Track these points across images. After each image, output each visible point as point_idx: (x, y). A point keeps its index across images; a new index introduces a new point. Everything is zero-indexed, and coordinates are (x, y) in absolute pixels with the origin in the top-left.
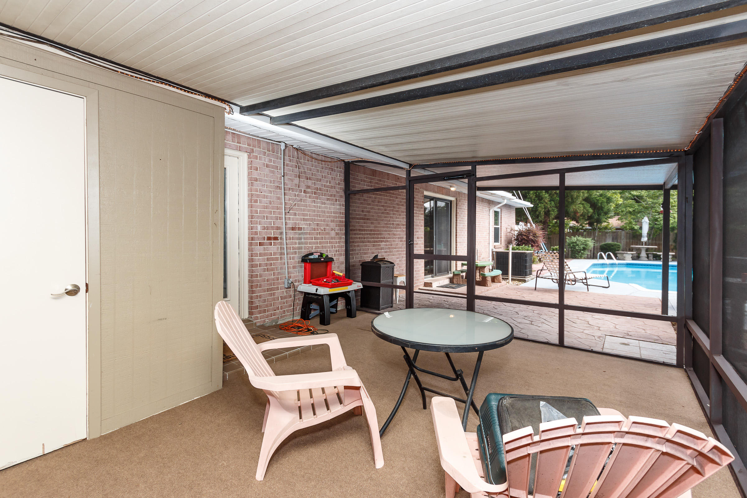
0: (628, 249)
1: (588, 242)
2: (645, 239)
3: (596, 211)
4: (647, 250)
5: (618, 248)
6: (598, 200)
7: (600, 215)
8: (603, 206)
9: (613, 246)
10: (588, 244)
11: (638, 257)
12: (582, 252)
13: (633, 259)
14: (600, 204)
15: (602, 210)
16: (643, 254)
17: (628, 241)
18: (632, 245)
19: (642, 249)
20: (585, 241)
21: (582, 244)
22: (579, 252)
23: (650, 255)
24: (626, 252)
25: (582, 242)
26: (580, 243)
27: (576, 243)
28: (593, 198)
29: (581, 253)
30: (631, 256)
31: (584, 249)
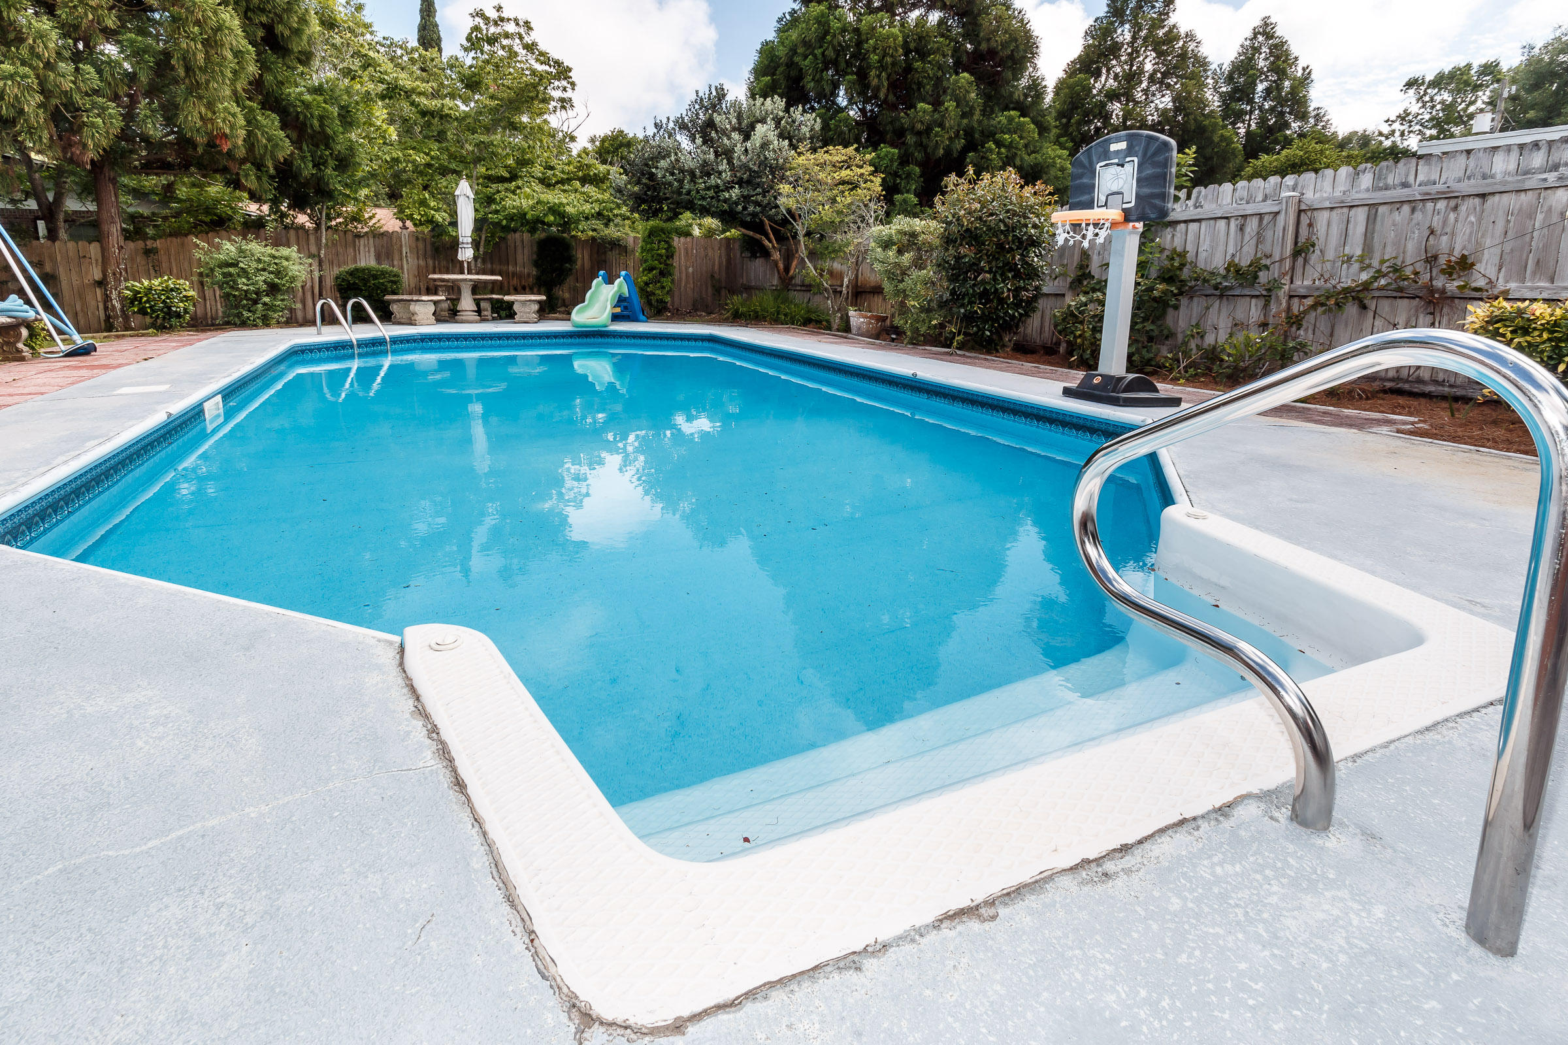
0: (423, 289)
1: (285, 263)
2: (466, 254)
3: (305, 147)
4: (476, 288)
5: (394, 282)
6: (307, 105)
7: (325, 163)
8: (329, 131)
9: (375, 277)
10: (285, 269)
11: (452, 314)
12: (266, 299)
13: (439, 319)
14: (316, 123)
15: (328, 147)
16: (467, 303)
17: (422, 263)
18: (434, 273)
19: (463, 285)
20: (274, 257)
21: (264, 270)
22: (255, 302)
23: (483, 305)
24: (415, 298)
25: (259, 261)
26: (254, 265)
27: (235, 265)
28: (290, 94)
29: (265, 304)
30: (432, 308)
31: (273, 289)
